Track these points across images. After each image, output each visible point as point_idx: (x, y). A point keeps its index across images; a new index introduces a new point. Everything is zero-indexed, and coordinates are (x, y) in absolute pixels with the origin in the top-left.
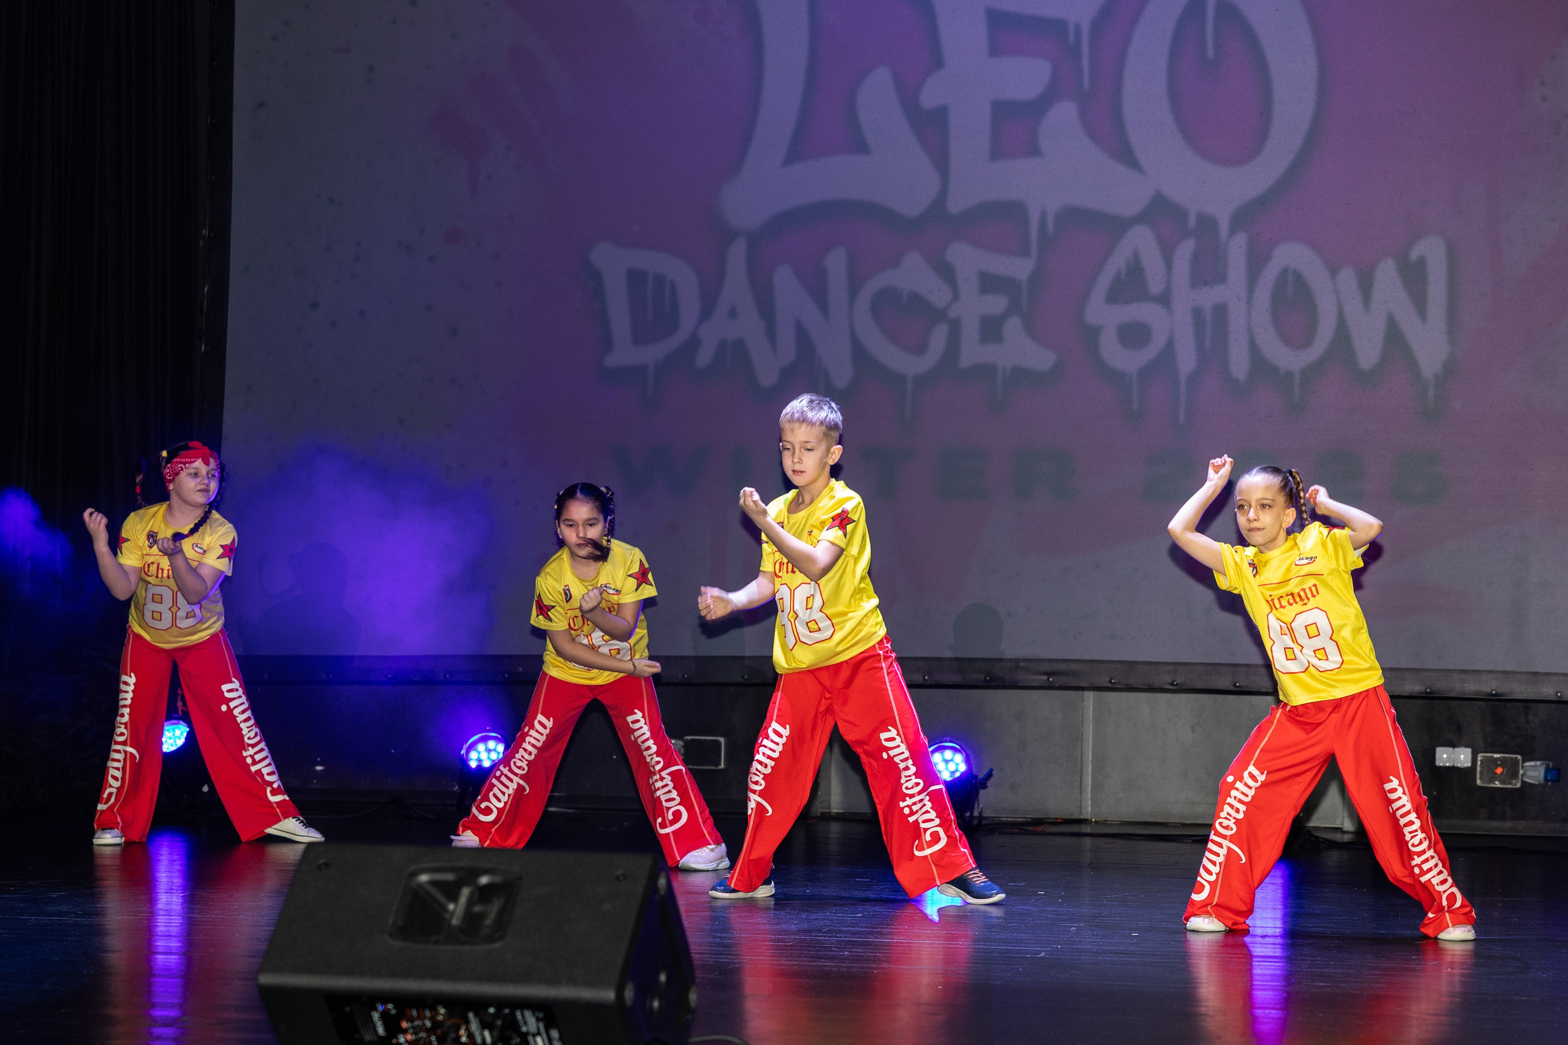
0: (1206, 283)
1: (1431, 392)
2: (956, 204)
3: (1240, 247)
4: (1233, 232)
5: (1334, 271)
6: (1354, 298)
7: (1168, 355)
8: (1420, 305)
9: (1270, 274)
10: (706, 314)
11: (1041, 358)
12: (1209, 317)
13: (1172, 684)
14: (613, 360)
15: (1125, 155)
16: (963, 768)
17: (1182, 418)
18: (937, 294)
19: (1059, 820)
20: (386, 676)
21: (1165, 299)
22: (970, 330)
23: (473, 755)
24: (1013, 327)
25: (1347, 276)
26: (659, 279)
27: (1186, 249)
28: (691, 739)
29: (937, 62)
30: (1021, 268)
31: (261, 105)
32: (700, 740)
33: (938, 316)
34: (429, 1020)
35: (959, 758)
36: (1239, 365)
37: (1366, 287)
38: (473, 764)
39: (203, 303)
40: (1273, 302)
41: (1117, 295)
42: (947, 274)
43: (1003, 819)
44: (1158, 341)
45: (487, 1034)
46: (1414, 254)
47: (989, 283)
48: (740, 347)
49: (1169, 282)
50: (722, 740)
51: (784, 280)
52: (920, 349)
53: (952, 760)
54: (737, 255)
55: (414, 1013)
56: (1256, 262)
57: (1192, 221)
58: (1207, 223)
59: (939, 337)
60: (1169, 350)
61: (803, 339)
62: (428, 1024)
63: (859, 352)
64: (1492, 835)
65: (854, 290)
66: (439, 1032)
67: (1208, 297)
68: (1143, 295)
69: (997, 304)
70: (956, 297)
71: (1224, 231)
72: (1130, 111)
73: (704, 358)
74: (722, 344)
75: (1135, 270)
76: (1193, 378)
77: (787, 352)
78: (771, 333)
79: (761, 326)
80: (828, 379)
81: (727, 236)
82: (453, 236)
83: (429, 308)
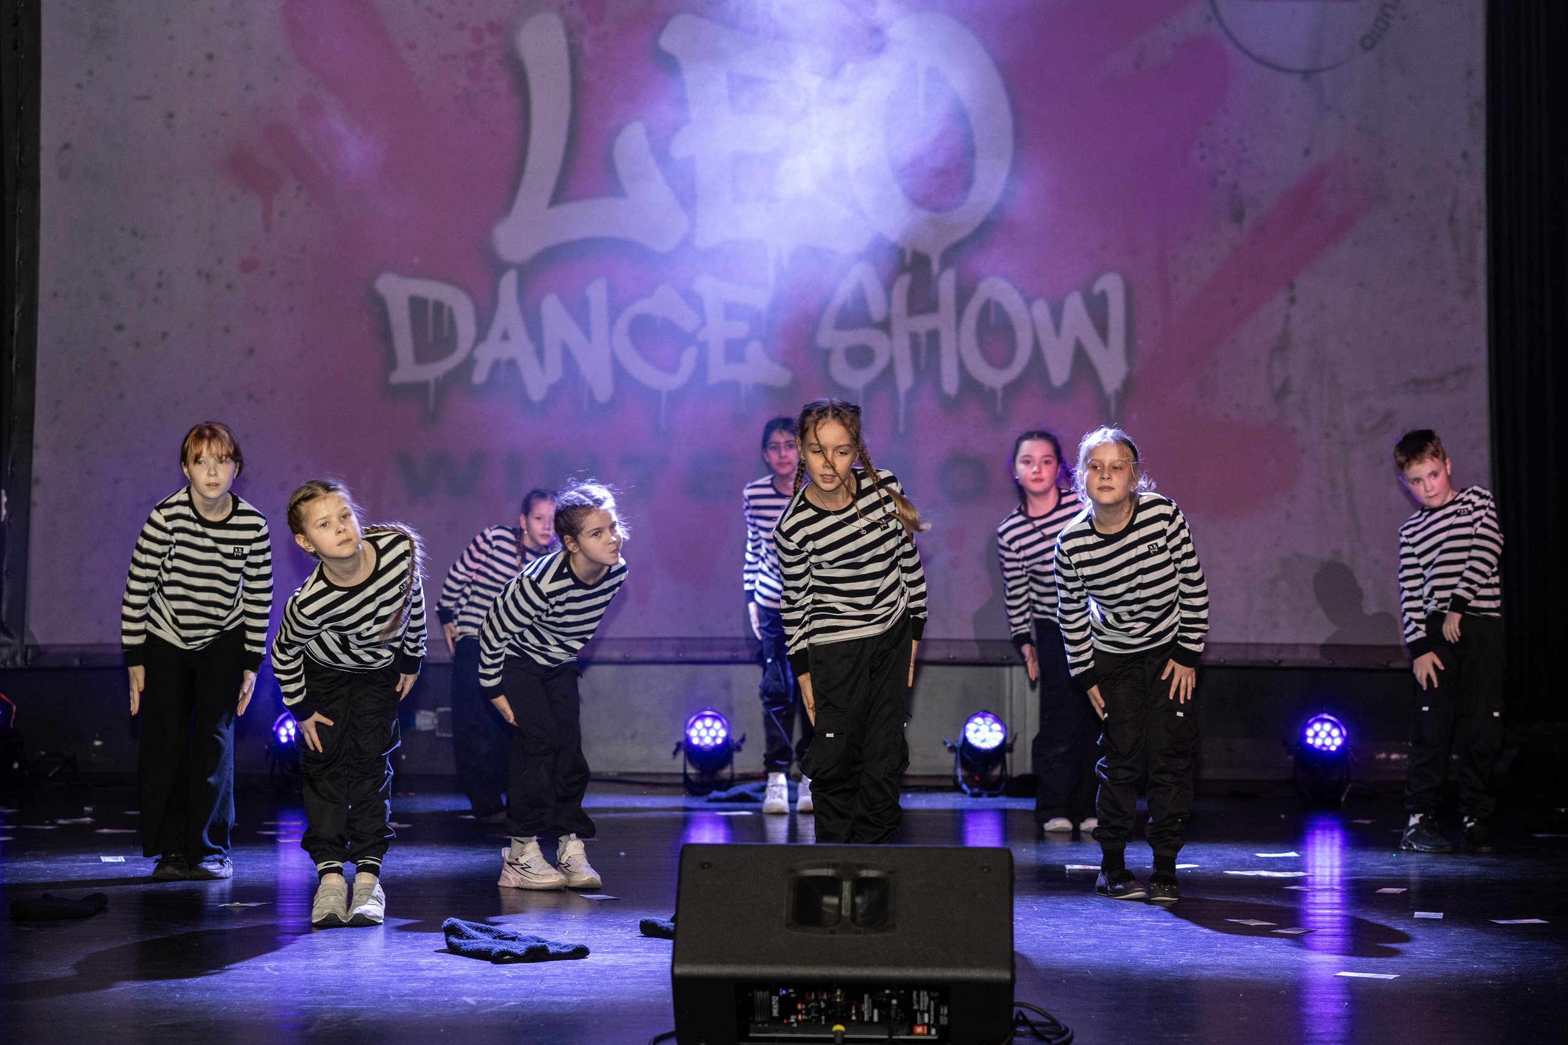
0: (920, 312)
2: (703, 241)
3: (950, 281)
4: (943, 265)
5: (1029, 303)
6: (1047, 326)
7: (889, 373)
8: (1103, 334)
9: (975, 305)
10: (481, 337)
11: (778, 376)
12: (923, 341)
14: (396, 378)
16: (723, 733)
17: (901, 429)
18: (687, 319)
21: (885, 326)
22: (716, 353)
24: (755, 349)
25: (1041, 307)
26: (439, 306)
27: (904, 282)
29: (684, 119)
30: (760, 298)
31: (66, 146)
33: (690, 339)
34: (824, 1001)
35: (718, 725)
37: (1057, 317)
39: (13, 324)
40: (979, 328)
41: (842, 325)
42: (696, 304)
44: (880, 363)
45: (876, 1012)
46: (1097, 289)
47: (732, 312)
48: (512, 363)
49: (889, 311)
51: (551, 307)
52: (672, 368)
53: (712, 727)
55: (813, 997)
56: (963, 296)
57: (909, 259)
58: (921, 261)
59: (689, 359)
60: (889, 370)
61: (568, 359)
62: (823, 1005)
63: (619, 372)
65: (613, 317)
66: (830, 1012)
67: (923, 324)
68: (865, 322)
69: (740, 329)
70: (703, 323)
71: (935, 266)
73: (479, 376)
74: (496, 364)
76: (911, 394)
77: (554, 371)
78: (540, 353)
79: (530, 348)
80: (591, 392)
81: (499, 267)
82: (248, 266)
83: (227, 330)
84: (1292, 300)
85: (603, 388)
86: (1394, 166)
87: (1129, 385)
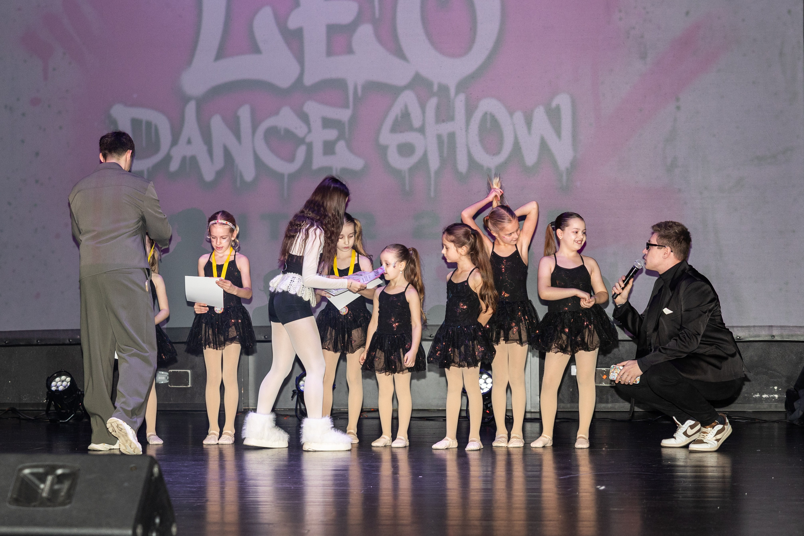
0: (443, 121)
1: (565, 178)
2: (308, 81)
3: (461, 101)
4: (457, 92)
5: (511, 114)
6: (522, 128)
7: (424, 160)
8: (558, 132)
9: (477, 116)
10: (175, 142)
11: (357, 163)
12: (445, 139)
13: (430, 337)
15: (399, 53)
17: (432, 194)
18: (299, 129)
19: (372, 410)
20: (5, 342)
21: (422, 130)
22: (318, 149)
23: (53, 384)
24: (341, 146)
25: (519, 116)
26: (149, 124)
27: (433, 102)
28: (172, 371)
29: (296, 4)
30: (344, 115)
32: (178, 371)
33: (301, 141)
36: (462, 165)
37: (529, 122)
38: (54, 388)
40: (480, 130)
41: (396, 128)
42: (305, 118)
43: (342, 410)
44: (419, 153)
46: (554, 104)
47: (327, 123)
48: (193, 159)
49: (424, 120)
50: (189, 371)
51: (217, 123)
52: (291, 159)
54: (191, 110)
56: (470, 110)
57: (435, 88)
58: (443, 89)
59: (301, 152)
60: (425, 157)
61: (228, 155)
63: (258, 162)
64: (601, 411)
65: (254, 128)
67: (445, 128)
68: (411, 128)
69: (332, 134)
70: (310, 131)
71: (452, 91)
72: (401, 30)
73: (174, 166)
74: (184, 159)
75: (406, 115)
76: (437, 173)
77: (219, 162)
78: (210, 152)
79: (205, 148)
80: (241, 176)
81: (186, 100)
82: (35, 102)
83: (23, 141)
84: (678, 108)
85: (249, 173)
86: (743, 20)
87: (574, 165)
